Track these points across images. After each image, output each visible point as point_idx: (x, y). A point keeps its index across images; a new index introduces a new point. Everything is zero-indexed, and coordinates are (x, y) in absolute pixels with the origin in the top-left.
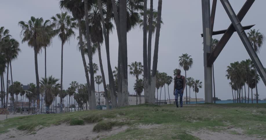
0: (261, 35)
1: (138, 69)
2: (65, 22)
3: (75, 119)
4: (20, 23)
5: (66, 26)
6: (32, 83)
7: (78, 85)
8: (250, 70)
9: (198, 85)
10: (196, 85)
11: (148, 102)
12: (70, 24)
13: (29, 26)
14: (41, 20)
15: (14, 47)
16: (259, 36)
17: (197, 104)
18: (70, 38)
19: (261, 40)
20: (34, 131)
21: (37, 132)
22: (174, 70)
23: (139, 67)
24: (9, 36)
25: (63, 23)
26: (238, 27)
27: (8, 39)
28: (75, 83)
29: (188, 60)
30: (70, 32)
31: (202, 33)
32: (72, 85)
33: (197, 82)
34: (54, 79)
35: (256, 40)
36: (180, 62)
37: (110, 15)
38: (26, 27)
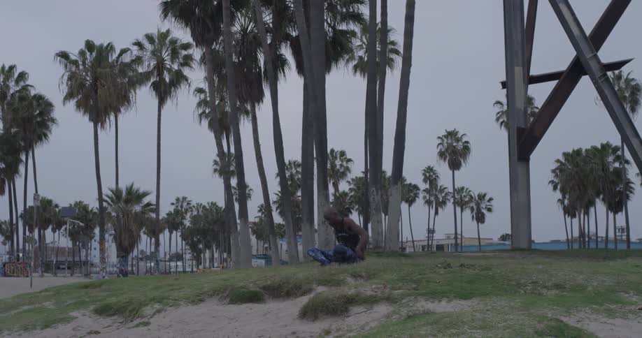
0: (637, 85)
1: (338, 167)
2: (167, 54)
3: (242, 287)
4: (59, 56)
5: (168, 63)
6: (80, 202)
7: (191, 205)
8: (611, 170)
9: (483, 206)
10: (478, 205)
11: (380, 247)
12: (178, 58)
13: (80, 63)
14: (110, 48)
15: (41, 114)
16: (633, 86)
17: (480, 251)
18: (179, 91)
19: (638, 97)
20: (143, 317)
21: (151, 320)
22: (424, 170)
23: (340, 163)
24: (29, 88)
25: (161, 54)
26: (593, 65)
27: (27, 95)
28: (183, 202)
29: (460, 146)
30: (179, 78)
31: (504, 79)
32: (177, 207)
33: (482, 197)
34: (137, 190)
35: (625, 97)
36: (439, 150)
37: (280, 36)
38: (75, 66)
